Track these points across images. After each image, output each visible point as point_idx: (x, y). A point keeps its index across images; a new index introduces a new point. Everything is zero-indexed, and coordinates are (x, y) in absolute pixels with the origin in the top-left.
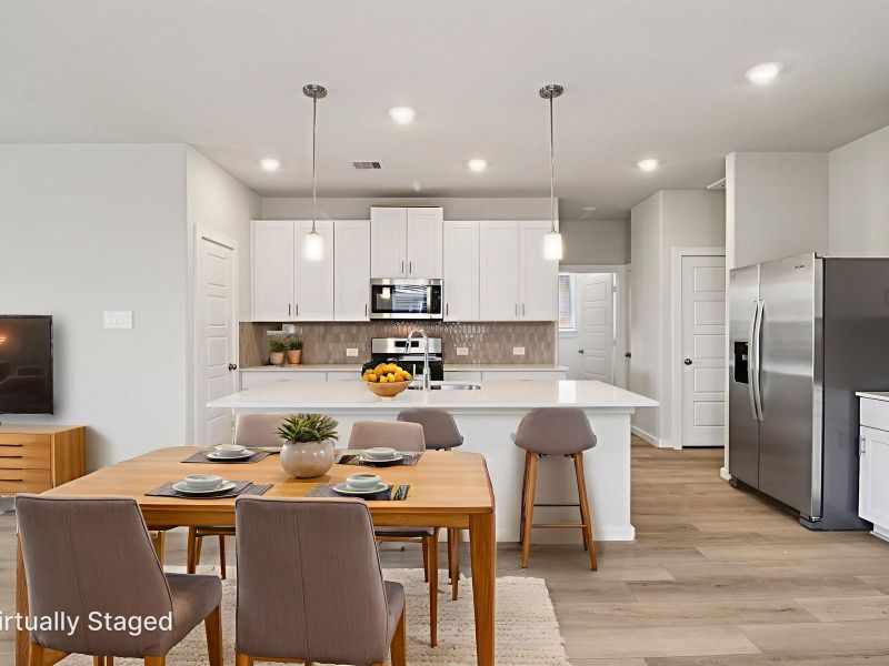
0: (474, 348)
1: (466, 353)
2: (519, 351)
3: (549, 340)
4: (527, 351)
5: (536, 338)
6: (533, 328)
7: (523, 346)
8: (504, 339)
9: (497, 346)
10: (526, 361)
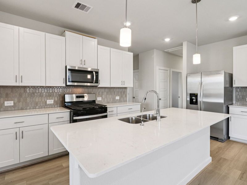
0: (103, 97)
1: (101, 100)
2: (118, 98)
3: (126, 94)
4: (120, 98)
5: (122, 93)
6: (122, 89)
7: (119, 96)
8: (113, 94)
9: (111, 96)
10: (120, 101)
